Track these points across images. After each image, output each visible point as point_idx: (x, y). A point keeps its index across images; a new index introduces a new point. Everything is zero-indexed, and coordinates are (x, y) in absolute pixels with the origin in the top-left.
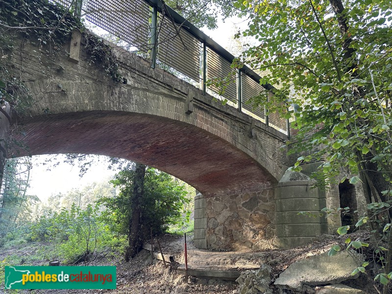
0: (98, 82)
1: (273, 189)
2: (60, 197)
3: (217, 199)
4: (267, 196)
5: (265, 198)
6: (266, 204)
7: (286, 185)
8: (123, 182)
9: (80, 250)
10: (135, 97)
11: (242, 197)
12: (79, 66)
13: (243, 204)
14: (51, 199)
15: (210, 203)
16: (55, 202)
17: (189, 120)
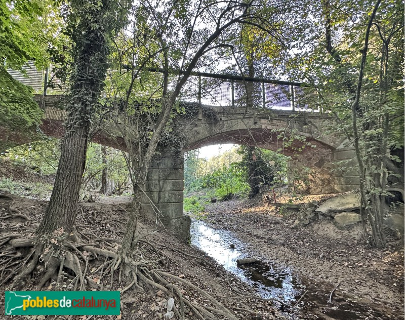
0: (210, 124)
1: (333, 153)
2: (219, 157)
3: (299, 161)
4: (329, 158)
5: (328, 160)
6: (329, 163)
7: (341, 151)
8: (242, 152)
9: (226, 193)
10: (226, 124)
11: (314, 159)
12: (202, 120)
13: (315, 164)
14: (214, 159)
15: (295, 163)
16: (215, 161)
17: (257, 127)
